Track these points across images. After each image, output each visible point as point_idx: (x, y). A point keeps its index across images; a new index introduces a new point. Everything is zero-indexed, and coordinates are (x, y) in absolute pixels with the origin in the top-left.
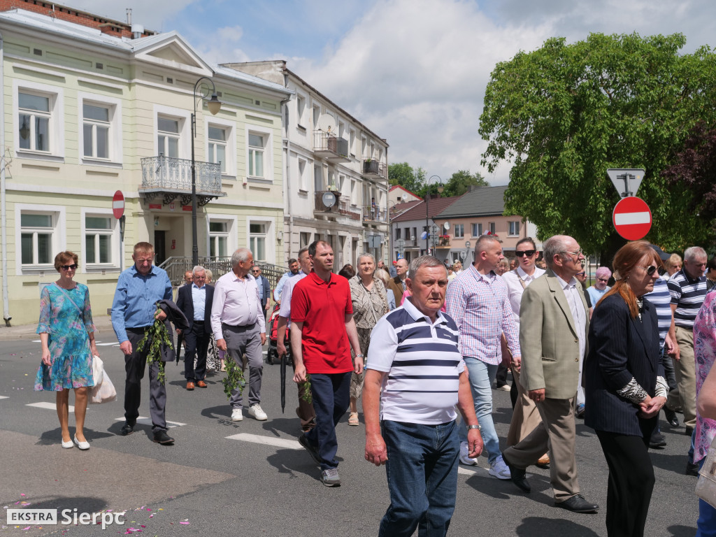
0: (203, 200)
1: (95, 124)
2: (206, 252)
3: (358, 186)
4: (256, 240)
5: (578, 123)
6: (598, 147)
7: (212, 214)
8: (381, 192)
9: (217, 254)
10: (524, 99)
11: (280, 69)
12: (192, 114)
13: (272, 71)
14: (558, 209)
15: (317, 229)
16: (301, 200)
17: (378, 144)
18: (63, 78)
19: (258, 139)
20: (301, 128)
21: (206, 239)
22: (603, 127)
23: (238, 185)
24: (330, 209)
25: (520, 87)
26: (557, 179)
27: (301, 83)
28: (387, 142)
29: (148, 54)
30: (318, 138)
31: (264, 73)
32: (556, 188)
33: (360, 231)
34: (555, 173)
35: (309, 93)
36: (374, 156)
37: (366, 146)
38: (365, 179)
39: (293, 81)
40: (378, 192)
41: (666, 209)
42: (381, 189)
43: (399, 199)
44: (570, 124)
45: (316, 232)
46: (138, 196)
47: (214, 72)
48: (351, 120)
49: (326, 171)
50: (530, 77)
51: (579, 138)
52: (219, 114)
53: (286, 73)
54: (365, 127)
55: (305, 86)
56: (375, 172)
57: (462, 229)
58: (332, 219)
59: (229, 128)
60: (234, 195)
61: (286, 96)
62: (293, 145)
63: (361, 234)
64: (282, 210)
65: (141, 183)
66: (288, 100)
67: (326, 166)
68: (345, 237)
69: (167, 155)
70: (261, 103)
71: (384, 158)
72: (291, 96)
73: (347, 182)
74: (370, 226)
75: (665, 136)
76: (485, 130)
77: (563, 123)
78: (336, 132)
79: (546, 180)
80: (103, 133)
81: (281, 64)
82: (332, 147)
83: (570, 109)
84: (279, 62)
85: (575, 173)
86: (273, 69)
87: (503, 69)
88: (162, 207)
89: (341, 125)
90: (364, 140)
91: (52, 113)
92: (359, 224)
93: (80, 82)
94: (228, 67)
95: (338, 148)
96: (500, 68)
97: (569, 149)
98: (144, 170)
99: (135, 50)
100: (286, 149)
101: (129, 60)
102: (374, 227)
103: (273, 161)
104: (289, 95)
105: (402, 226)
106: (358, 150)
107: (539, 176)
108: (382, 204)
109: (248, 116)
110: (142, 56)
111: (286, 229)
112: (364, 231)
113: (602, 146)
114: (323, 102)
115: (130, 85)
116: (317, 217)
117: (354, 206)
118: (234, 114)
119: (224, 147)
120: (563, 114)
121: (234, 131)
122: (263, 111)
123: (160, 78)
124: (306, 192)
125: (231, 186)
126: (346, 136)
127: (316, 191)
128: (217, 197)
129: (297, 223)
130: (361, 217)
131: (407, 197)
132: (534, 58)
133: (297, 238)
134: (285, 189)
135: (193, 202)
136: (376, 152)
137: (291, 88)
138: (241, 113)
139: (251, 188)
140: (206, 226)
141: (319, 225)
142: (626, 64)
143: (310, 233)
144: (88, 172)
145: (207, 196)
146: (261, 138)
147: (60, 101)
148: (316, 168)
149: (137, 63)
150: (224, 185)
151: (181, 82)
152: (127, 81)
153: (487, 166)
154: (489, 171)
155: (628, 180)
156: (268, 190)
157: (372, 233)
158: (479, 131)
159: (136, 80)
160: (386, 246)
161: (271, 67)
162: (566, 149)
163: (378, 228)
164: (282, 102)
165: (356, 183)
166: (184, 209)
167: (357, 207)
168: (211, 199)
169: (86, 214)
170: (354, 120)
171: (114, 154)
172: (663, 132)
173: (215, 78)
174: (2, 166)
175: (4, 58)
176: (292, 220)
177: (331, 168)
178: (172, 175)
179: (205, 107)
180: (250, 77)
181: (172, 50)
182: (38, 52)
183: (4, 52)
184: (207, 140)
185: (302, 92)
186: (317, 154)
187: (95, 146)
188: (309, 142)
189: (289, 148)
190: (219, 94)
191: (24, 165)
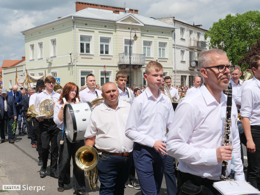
0: (140, 66)
1: (104, 44)
2: (142, 83)
11: (172, 20)
13: (170, 21)
15: (190, 74)
16: (182, 64)
18: (94, 31)
19: (163, 45)
20: (182, 39)
21: (142, 78)
24: (194, 67)
27: (182, 24)
29: (121, 21)
30: (192, 42)
31: (167, 21)
35: (187, 26)
39: (178, 23)
45: (190, 75)
46: (118, 66)
47: (144, 24)
49: (196, 54)
53: (174, 21)
55: (184, 24)
59: (152, 42)
62: (176, 45)
64: (172, 68)
65: (118, 61)
66: (174, 31)
67: (196, 51)
69: (128, 52)
70: (164, 32)
72: (176, 30)
78: (202, 38)
80: (107, 46)
81: (173, 18)
86: (170, 20)
88: (126, 69)
91: (91, 42)
93: (99, 32)
98: (119, 57)
99: (116, 21)
101: (115, 24)
103: (168, 52)
104: (174, 29)
109: (158, 37)
110: (119, 22)
111: (174, 74)
114: (194, 29)
115: (115, 31)
116: (190, 70)
118: (153, 37)
119: (150, 48)
121: (153, 43)
122: (165, 35)
123: (126, 28)
124: (185, 61)
128: (144, 65)
133: (179, 78)
134: (173, 61)
137: (177, 26)
138: (156, 37)
139: (159, 61)
140: (142, 74)
141: (192, 73)
143: (187, 76)
144: (102, 59)
146: (165, 44)
147: (93, 38)
148: (190, 52)
149: (117, 24)
152: (114, 30)
156: (166, 61)
159: (117, 30)
164: (172, 32)
166: (133, 69)
168: (142, 66)
169: (101, 71)
171: (110, 53)
173: (145, 26)
174: (75, 58)
175: (76, 27)
176: (176, 72)
177: (199, 52)
178: (127, 59)
179: (142, 36)
180: (163, 23)
181: (130, 19)
182: (86, 24)
183: (76, 25)
184: (143, 46)
185: (183, 27)
186: (190, 47)
187: (104, 51)
188: (186, 44)
189: (175, 47)
190: (148, 31)
191: (82, 58)
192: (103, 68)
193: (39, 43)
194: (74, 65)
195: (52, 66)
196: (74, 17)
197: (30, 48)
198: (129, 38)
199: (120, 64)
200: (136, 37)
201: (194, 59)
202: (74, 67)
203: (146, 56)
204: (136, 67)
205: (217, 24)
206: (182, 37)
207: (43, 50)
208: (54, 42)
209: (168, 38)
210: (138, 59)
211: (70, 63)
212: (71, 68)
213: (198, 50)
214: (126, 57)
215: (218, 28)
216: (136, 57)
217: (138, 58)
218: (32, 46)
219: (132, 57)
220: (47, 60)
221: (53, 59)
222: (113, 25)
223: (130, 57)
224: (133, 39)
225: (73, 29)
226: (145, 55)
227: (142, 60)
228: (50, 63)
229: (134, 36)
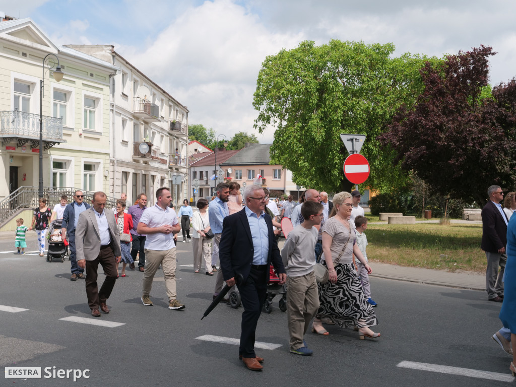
0: (48, 145)
2: (49, 184)
3: (166, 139)
4: (88, 176)
5: (321, 100)
6: (335, 118)
7: (54, 155)
8: (182, 145)
9: (58, 185)
10: (285, 83)
11: (110, 52)
12: (41, 81)
14: (307, 161)
15: (135, 169)
16: (124, 148)
17: (181, 109)
19: (92, 102)
20: (124, 95)
21: (49, 174)
22: (339, 105)
23: (75, 135)
24: (145, 155)
25: (282, 74)
26: (307, 140)
27: (125, 63)
28: (188, 109)
29: (8, 34)
30: (137, 103)
31: (97, 53)
32: (305, 146)
33: (166, 172)
34: (306, 135)
35: (131, 70)
36: (178, 118)
37: (172, 111)
38: (171, 135)
39: (118, 60)
40: (180, 144)
41: (380, 163)
42: (183, 142)
43: (196, 150)
44: (316, 102)
45: (134, 172)
47: (59, 51)
48: (162, 92)
49: (142, 127)
50: (289, 67)
51: (322, 112)
52: (61, 82)
53: (114, 54)
54: (171, 97)
55: (128, 65)
56: (179, 130)
57: (241, 174)
58: (146, 163)
59: (70, 92)
60: (71, 143)
61: (113, 72)
62: (118, 107)
63: (168, 174)
64: (109, 154)
66: (115, 75)
67: (142, 124)
68: (156, 176)
69: (22, 109)
70: (94, 75)
71: (186, 120)
72: (117, 72)
73: (158, 136)
74: (174, 169)
75: (380, 113)
76: (257, 103)
77: (311, 101)
78: (150, 99)
79: (299, 141)
81: (110, 48)
82: (147, 111)
83: (316, 92)
84: (108, 46)
85: (319, 135)
86: (104, 52)
87: (270, 61)
88: (16, 149)
89: (154, 95)
90: (171, 106)
92: (166, 167)
94: (70, 48)
95: (152, 111)
96: (268, 60)
97: (315, 119)
98: (2, 120)
100: (113, 110)
102: (177, 169)
103: (102, 118)
105: (198, 170)
106: (166, 113)
107: (295, 137)
108: (183, 153)
109: (84, 85)
110: (3, 35)
111: (111, 168)
112: (170, 172)
113: (338, 118)
114: (141, 77)
116: (135, 160)
117: (163, 154)
118: (74, 82)
119: (66, 106)
120: (312, 95)
121: (73, 95)
122: (96, 81)
123: (17, 52)
124: (127, 142)
125: (70, 135)
126: (158, 103)
127: (134, 142)
128: (59, 143)
129: (119, 165)
130: (168, 162)
131: (202, 149)
132: (292, 55)
133: (119, 175)
134: (111, 140)
135: (40, 146)
136: (179, 116)
137: (117, 66)
138: (79, 82)
139: (85, 137)
140: (50, 164)
141: (136, 166)
142: (355, 62)
145: (51, 142)
146: (94, 101)
148: (135, 125)
150: (65, 134)
151: (33, 56)
153: (258, 129)
154: (260, 132)
155: (355, 143)
156: (98, 139)
157: (175, 174)
158: (253, 103)
160: (186, 184)
161: (103, 50)
162: (313, 119)
163: (180, 170)
164: (110, 76)
165: (165, 137)
166: (33, 151)
167: (165, 155)
168: (54, 144)
170: (164, 92)
172: (378, 110)
173: (60, 55)
176: (116, 162)
177: (146, 126)
178: (24, 125)
179: (51, 76)
181: (27, 32)
185: (125, 69)
186: (136, 115)
188: (130, 106)
189: (115, 109)
190: (62, 67)
198: (24, 78)
200: (59, 72)
201: (144, 139)
206: (124, 89)
213: (145, 122)
214: (21, 121)
226: (61, 119)
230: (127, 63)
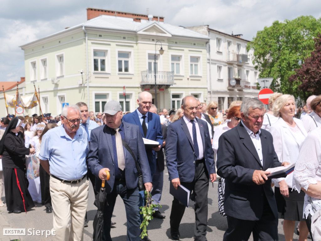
0: (167, 86)
1: (123, 60)
2: (170, 107)
7: (172, 91)
9: (176, 107)
11: (206, 29)
13: (203, 30)
15: (229, 95)
16: (219, 83)
18: (110, 44)
19: (195, 59)
20: (219, 52)
21: (170, 101)
23: (185, 79)
24: (234, 86)
27: (218, 33)
29: (144, 31)
30: (231, 55)
31: (200, 30)
35: (225, 36)
39: (213, 33)
46: (140, 86)
47: (172, 35)
49: (236, 70)
53: (209, 30)
55: (221, 34)
59: (181, 56)
60: (183, 84)
62: (212, 60)
64: (207, 88)
65: (141, 81)
66: (209, 42)
67: (236, 67)
69: (153, 69)
70: (196, 44)
73: (251, 73)
80: (126, 62)
81: (207, 27)
84: (206, 25)
88: (150, 90)
91: (106, 57)
93: (117, 45)
98: (142, 76)
99: (137, 30)
100: (209, 62)
101: (136, 34)
103: (202, 67)
104: (209, 40)
109: (190, 51)
110: (141, 32)
111: (209, 96)
114: (234, 39)
115: (137, 44)
116: (229, 90)
118: (183, 50)
119: (179, 64)
121: (183, 57)
122: (197, 47)
123: (149, 40)
124: (222, 80)
125: (181, 80)
128: (172, 85)
129: (216, 93)
134: (208, 80)
137: (213, 35)
138: (186, 50)
139: (191, 80)
140: (170, 96)
143: (225, 97)
144: (120, 78)
146: (197, 59)
147: (109, 53)
148: (230, 70)
149: (138, 35)
150: (179, 80)
151: (158, 40)
156: (200, 80)
159: (139, 42)
161: (203, 28)
164: (207, 43)
166: (160, 90)
168: (170, 86)
169: (119, 94)
171: (131, 70)
173: (173, 37)
174: (88, 78)
175: (88, 39)
176: (212, 92)
177: (240, 68)
178: (151, 77)
179: (169, 48)
180: (195, 32)
181: (154, 28)
182: (100, 36)
183: (88, 37)
184: (170, 62)
185: (219, 36)
186: (229, 62)
187: (123, 68)
188: (224, 58)
189: (211, 62)
190: (176, 43)
191: (96, 77)
192: (122, 89)
193: (42, 60)
194: (86, 87)
195: (59, 88)
196: (85, 27)
197: (31, 66)
198: (154, 52)
199: (143, 84)
200: (162, 50)
201: (234, 76)
202: (86, 89)
203: (175, 74)
204: (163, 87)
205: (262, 32)
206: (219, 49)
207: (47, 68)
208: (61, 58)
209: (201, 52)
210: (165, 78)
211: (81, 85)
212: (82, 90)
213: (239, 66)
214: (150, 76)
215: (264, 37)
216: (162, 76)
217: (165, 76)
218: (34, 64)
219: (158, 75)
220: (53, 81)
221: (60, 79)
222: (133, 36)
223: (155, 76)
224: (158, 52)
225: (84, 43)
226: (173, 72)
227: (170, 79)
228: (57, 85)
229: (160, 49)
230: (220, 32)
